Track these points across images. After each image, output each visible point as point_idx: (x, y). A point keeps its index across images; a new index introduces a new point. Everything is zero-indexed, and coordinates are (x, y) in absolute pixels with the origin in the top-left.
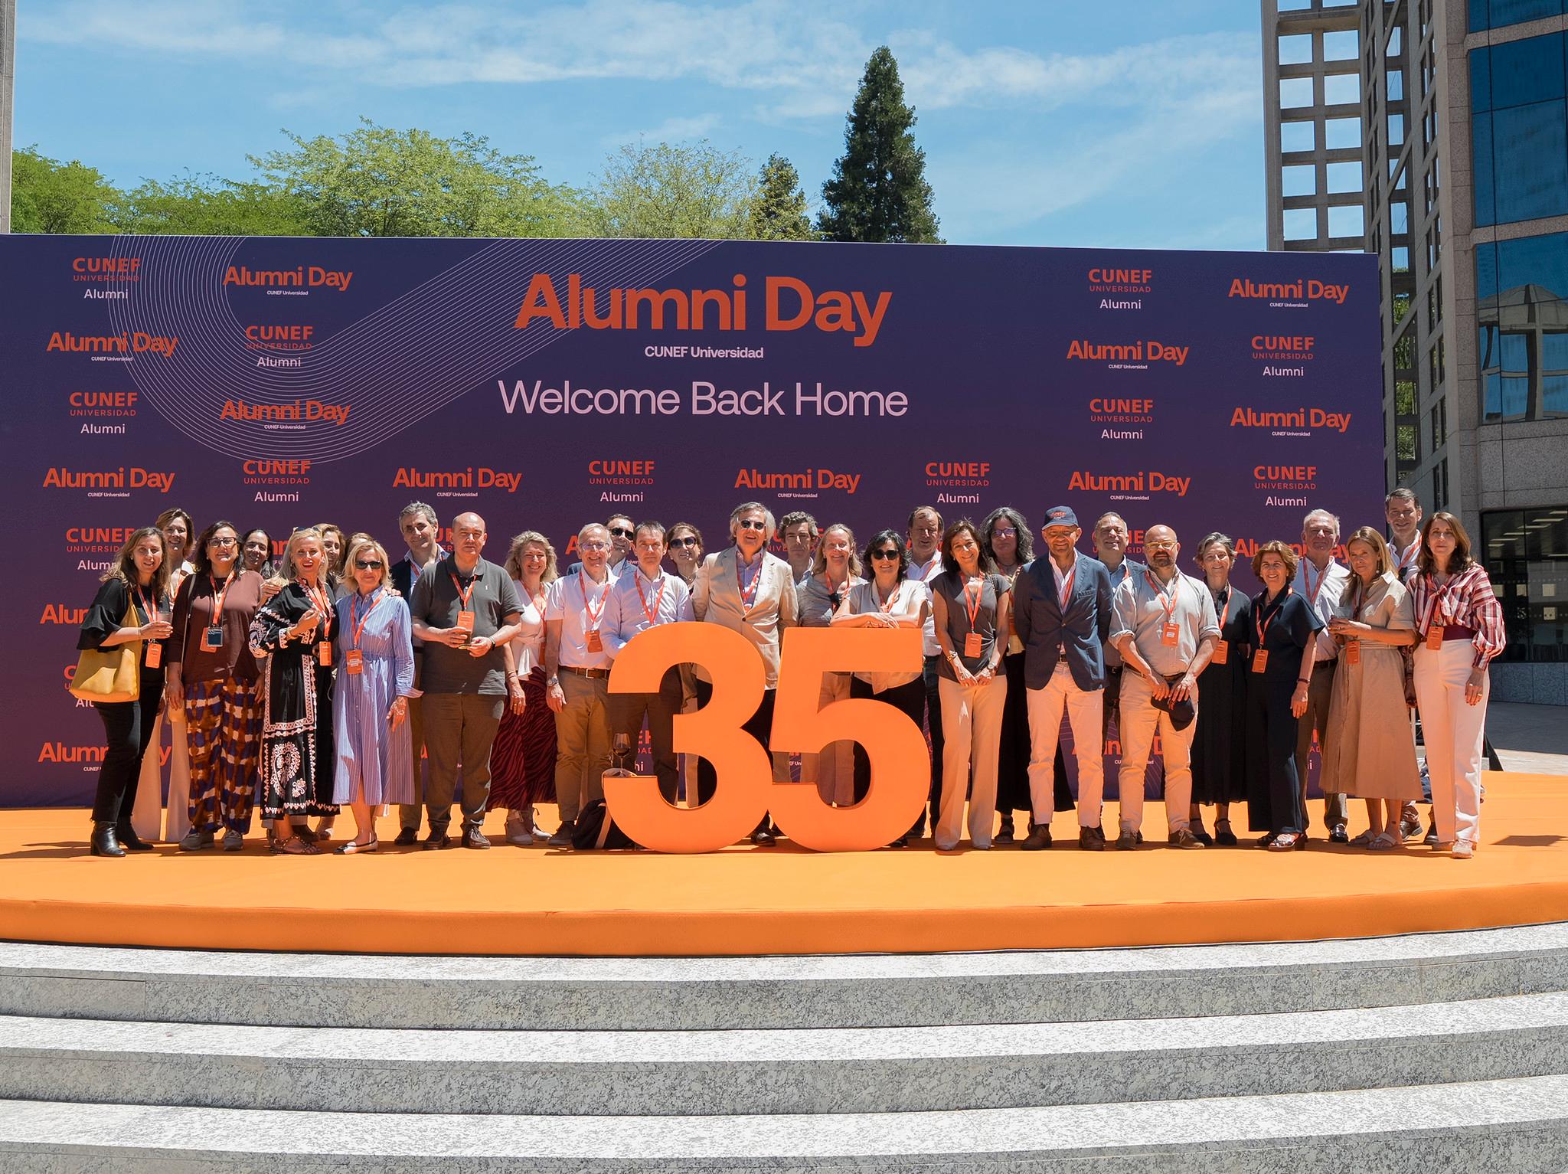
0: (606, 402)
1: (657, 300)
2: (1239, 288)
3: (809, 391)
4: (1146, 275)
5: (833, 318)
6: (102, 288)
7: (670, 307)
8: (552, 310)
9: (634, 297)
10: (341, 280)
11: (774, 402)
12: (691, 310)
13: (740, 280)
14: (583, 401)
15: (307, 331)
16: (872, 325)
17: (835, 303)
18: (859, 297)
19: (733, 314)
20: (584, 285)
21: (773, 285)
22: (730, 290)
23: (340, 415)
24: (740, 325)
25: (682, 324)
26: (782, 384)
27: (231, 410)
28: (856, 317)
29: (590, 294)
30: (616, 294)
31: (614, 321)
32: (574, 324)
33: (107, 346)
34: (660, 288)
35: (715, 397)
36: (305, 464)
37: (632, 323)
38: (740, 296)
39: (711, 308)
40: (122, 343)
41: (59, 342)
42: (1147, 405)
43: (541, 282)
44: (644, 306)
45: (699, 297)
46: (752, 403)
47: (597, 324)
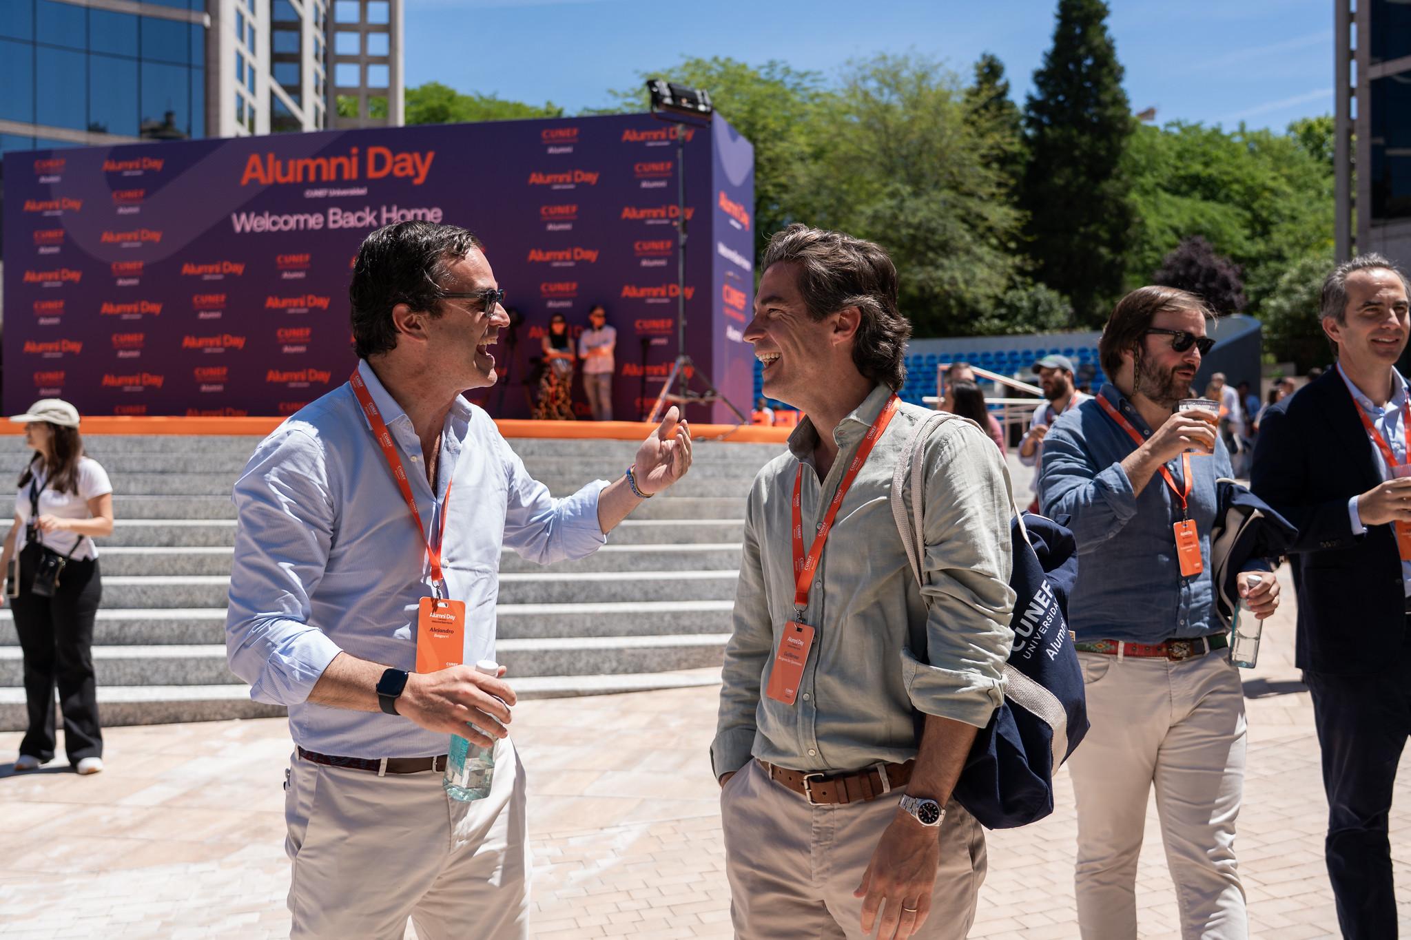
0: (286, 223)
1: (312, 165)
2: (629, 136)
3: (389, 211)
4: (575, 131)
5: (403, 169)
6: (47, 175)
7: (319, 168)
8: (260, 174)
9: (301, 164)
10: (157, 165)
11: (372, 217)
12: (329, 169)
13: (355, 151)
14: (274, 223)
15: (142, 193)
16: (423, 171)
17: (403, 160)
18: (417, 156)
19: (351, 170)
20: (276, 159)
21: (372, 152)
22: (349, 156)
23: (156, 236)
24: (355, 175)
25: (325, 177)
26: (376, 208)
27: (108, 237)
28: (415, 167)
29: (279, 164)
30: (291, 163)
31: (290, 178)
32: (270, 181)
33: (51, 205)
34: (314, 157)
35: (342, 217)
36: (141, 264)
37: (299, 178)
38: (355, 160)
39: (340, 168)
40: (57, 204)
41: (30, 206)
42: (574, 208)
43: (255, 159)
44: (306, 169)
45: (334, 162)
46: (360, 219)
47: (282, 180)
